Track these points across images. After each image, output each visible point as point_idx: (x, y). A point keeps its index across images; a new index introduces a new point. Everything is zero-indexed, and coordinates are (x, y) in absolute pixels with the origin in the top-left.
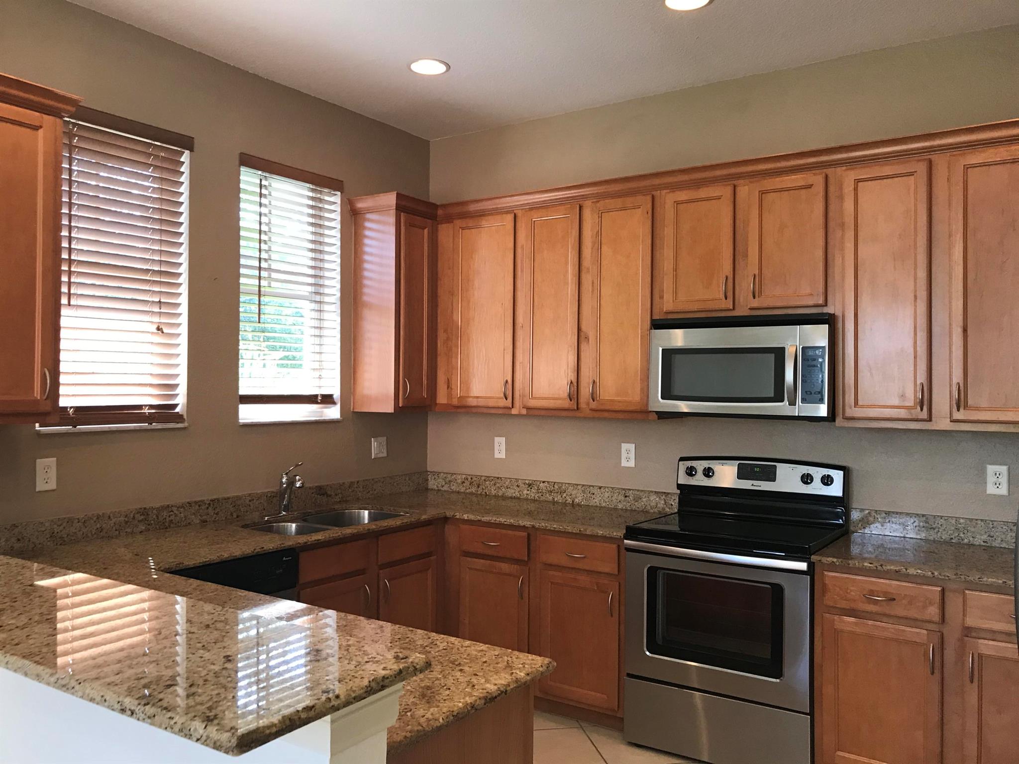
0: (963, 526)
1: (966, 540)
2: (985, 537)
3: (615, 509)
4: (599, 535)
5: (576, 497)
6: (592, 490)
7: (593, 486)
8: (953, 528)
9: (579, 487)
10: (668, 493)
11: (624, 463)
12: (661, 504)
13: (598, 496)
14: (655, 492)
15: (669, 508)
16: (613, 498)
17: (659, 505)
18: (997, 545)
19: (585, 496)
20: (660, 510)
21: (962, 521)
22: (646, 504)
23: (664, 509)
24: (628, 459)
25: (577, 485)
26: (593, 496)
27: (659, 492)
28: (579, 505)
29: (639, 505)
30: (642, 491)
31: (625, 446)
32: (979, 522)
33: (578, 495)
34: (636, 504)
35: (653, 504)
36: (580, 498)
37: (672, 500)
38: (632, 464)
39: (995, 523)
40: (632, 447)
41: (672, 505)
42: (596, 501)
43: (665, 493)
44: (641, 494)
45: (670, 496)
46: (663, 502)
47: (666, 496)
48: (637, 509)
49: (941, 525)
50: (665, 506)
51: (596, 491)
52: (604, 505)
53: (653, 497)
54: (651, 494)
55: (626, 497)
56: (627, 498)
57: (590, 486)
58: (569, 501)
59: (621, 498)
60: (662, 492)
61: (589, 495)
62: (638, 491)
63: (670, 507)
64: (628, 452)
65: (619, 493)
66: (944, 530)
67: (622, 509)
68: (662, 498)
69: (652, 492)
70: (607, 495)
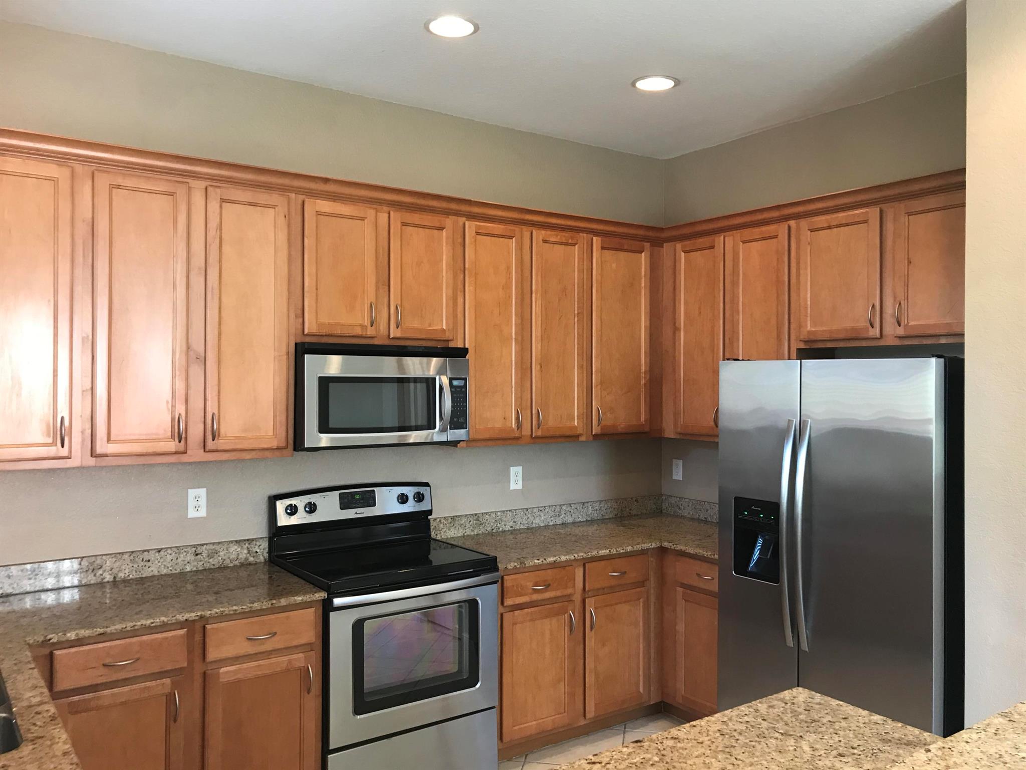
0: (499, 517)
1: (501, 529)
2: (511, 524)
3: (182, 574)
4: (298, 602)
5: (120, 571)
6: (146, 556)
7: (148, 551)
8: (494, 521)
9: (126, 556)
10: (253, 540)
11: (192, 514)
12: (244, 554)
13: (157, 562)
14: (236, 541)
15: (254, 557)
16: (179, 560)
17: (240, 556)
18: (518, 528)
19: (136, 566)
20: (242, 561)
21: (499, 514)
22: (224, 558)
23: (246, 559)
24: (197, 508)
25: (122, 553)
26: (148, 564)
27: (240, 541)
28: (125, 581)
29: (215, 562)
30: (219, 543)
31: (192, 493)
32: (508, 512)
33: (123, 567)
34: (211, 560)
35: (233, 556)
36: (127, 571)
37: (257, 547)
38: (203, 513)
39: (517, 511)
40: (202, 492)
41: (257, 552)
42: (153, 570)
43: (248, 540)
44: (217, 547)
45: (254, 542)
46: (246, 551)
47: (249, 544)
48: (212, 567)
49: (487, 520)
50: (248, 555)
51: (152, 556)
52: (164, 571)
53: (234, 548)
54: (231, 545)
55: (197, 555)
56: (199, 556)
57: (144, 551)
58: (108, 578)
59: (190, 557)
60: (245, 540)
61: (142, 563)
62: (213, 544)
63: (255, 555)
64: (197, 498)
65: (187, 552)
66: (489, 523)
67: (190, 572)
68: (245, 547)
69: (232, 542)
70: (169, 557)
